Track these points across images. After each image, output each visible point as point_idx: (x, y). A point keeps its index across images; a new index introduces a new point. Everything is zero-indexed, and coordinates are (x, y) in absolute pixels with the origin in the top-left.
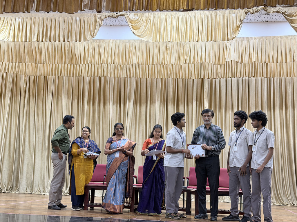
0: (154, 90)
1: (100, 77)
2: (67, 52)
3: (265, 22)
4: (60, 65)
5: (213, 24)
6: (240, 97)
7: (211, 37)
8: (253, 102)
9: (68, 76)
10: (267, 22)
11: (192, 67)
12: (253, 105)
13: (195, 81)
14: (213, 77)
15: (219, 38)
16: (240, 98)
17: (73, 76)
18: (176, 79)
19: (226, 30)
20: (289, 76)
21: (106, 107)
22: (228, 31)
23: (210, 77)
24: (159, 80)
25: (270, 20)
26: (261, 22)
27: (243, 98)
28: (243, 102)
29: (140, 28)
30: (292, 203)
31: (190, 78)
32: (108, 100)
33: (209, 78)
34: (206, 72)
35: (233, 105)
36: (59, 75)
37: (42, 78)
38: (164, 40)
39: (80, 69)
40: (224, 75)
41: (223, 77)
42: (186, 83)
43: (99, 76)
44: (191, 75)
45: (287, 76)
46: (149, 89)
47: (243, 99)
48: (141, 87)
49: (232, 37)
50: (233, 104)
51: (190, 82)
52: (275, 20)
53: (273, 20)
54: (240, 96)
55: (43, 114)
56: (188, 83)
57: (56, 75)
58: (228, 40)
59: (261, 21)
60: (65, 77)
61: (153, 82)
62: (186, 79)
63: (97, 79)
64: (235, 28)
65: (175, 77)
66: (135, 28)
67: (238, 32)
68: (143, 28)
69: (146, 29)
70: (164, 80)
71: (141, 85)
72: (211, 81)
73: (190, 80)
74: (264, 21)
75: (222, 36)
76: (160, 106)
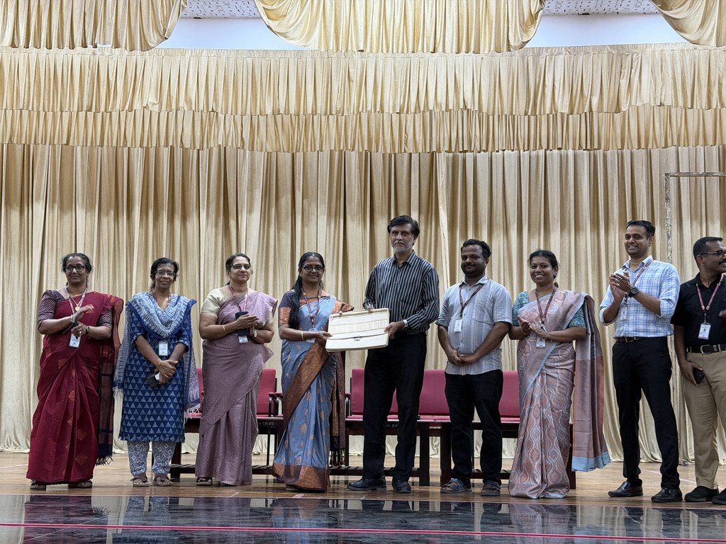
0: (312, 182)
1: (172, 148)
2: (87, 79)
3: (583, 14)
4: (66, 115)
5: (472, 10)
6: (526, 199)
7: (467, 43)
8: (556, 211)
9: (89, 144)
10: (588, 14)
11: (408, 124)
12: (556, 217)
13: (415, 157)
14: (461, 150)
15: (487, 45)
16: (526, 201)
17: (102, 145)
18: (366, 154)
19: (504, 23)
20: (643, 146)
21: (189, 225)
22: (508, 28)
23: (453, 150)
24: (325, 156)
25: (594, 10)
26: (574, 14)
27: (532, 200)
28: (533, 213)
29: (285, 16)
30: (650, 456)
31: (403, 151)
32: (195, 209)
33: (450, 151)
34: (442, 136)
35: (508, 221)
36: (65, 142)
37: (19, 149)
38: (350, 48)
39: (119, 127)
40: (489, 145)
41: (484, 148)
42: (391, 163)
43: (171, 144)
44: (406, 144)
45: (639, 147)
46: (299, 180)
47: (532, 204)
48: (280, 175)
49: (520, 42)
50: (508, 216)
51: (402, 162)
52: (607, 8)
53: (600, 10)
54: (526, 197)
55: (22, 245)
56: (397, 164)
57: (56, 142)
58: (509, 50)
59: (574, 10)
60: (79, 149)
61: (309, 160)
62: (393, 156)
63: (165, 153)
64: (526, 20)
65: (366, 148)
66: (272, 17)
67: (532, 30)
68: (294, 17)
69: (301, 18)
70: (336, 154)
71: (279, 170)
72: (455, 159)
73: (402, 157)
74: (581, 11)
75: (495, 40)
76: (329, 223)
